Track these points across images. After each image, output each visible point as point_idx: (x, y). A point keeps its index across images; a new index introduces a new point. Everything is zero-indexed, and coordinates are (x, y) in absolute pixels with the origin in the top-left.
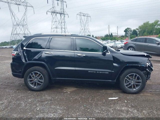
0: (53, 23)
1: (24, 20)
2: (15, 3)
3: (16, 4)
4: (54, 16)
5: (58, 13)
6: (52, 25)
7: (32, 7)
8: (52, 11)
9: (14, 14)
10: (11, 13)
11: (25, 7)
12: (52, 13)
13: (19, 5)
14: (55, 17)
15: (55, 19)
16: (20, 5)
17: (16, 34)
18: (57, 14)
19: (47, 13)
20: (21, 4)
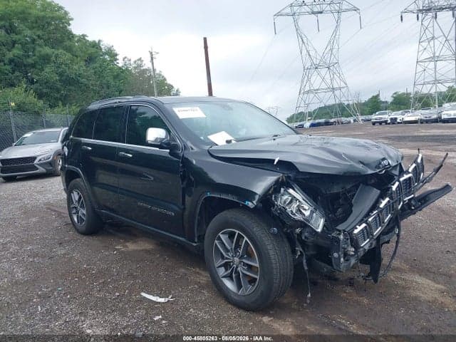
0: (425, 44)
1: (331, 50)
2: (309, 10)
3: (313, 13)
4: (426, 23)
5: (441, 9)
6: (420, 53)
7: (356, 9)
8: (421, 8)
9: (305, 40)
10: (300, 40)
11: (336, 15)
12: (420, 15)
13: (319, 15)
14: (431, 25)
15: (431, 29)
16: (321, 13)
17: (308, 92)
18: (438, 13)
19: (401, 17)
20: (326, 9)
